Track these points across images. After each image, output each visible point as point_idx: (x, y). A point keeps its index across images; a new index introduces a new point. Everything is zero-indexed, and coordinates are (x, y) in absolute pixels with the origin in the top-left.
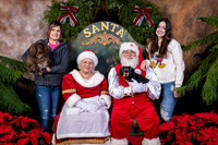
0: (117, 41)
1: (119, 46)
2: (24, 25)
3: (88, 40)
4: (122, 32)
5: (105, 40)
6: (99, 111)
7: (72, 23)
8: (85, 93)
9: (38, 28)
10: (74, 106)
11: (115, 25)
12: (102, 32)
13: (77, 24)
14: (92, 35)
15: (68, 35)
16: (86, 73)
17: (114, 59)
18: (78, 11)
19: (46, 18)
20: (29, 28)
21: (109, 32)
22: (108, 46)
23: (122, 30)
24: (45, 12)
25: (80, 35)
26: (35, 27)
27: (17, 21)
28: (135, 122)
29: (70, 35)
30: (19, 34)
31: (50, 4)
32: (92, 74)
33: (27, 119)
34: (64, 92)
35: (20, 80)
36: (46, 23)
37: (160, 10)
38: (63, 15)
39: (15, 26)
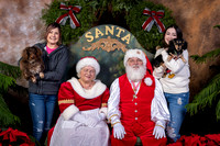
0: (123, 48)
1: (124, 53)
2: (19, 24)
3: (90, 44)
4: (128, 37)
5: (108, 46)
6: (99, 126)
7: (73, 25)
8: (84, 104)
9: (34, 28)
10: (71, 119)
11: (121, 30)
12: (105, 37)
13: (78, 26)
14: (95, 40)
15: (68, 38)
16: (86, 82)
17: (118, 67)
18: (80, 11)
19: (44, 17)
20: (24, 29)
21: (114, 37)
22: (112, 52)
23: (129, 35)
24: (43, 11)
25: (81, 39)
26: (31, 27)
27: (11, 20)
28: (139, 140)
29: (70, 39)
30: (12, 35)
31: (49, 3)
32: (93, 83)
33: (16, 132)
34: (60, 102)
35: (11, 87)
36: (44, 23)
37: (174, 15)
38: (63, 16)
39: (9, 26)
